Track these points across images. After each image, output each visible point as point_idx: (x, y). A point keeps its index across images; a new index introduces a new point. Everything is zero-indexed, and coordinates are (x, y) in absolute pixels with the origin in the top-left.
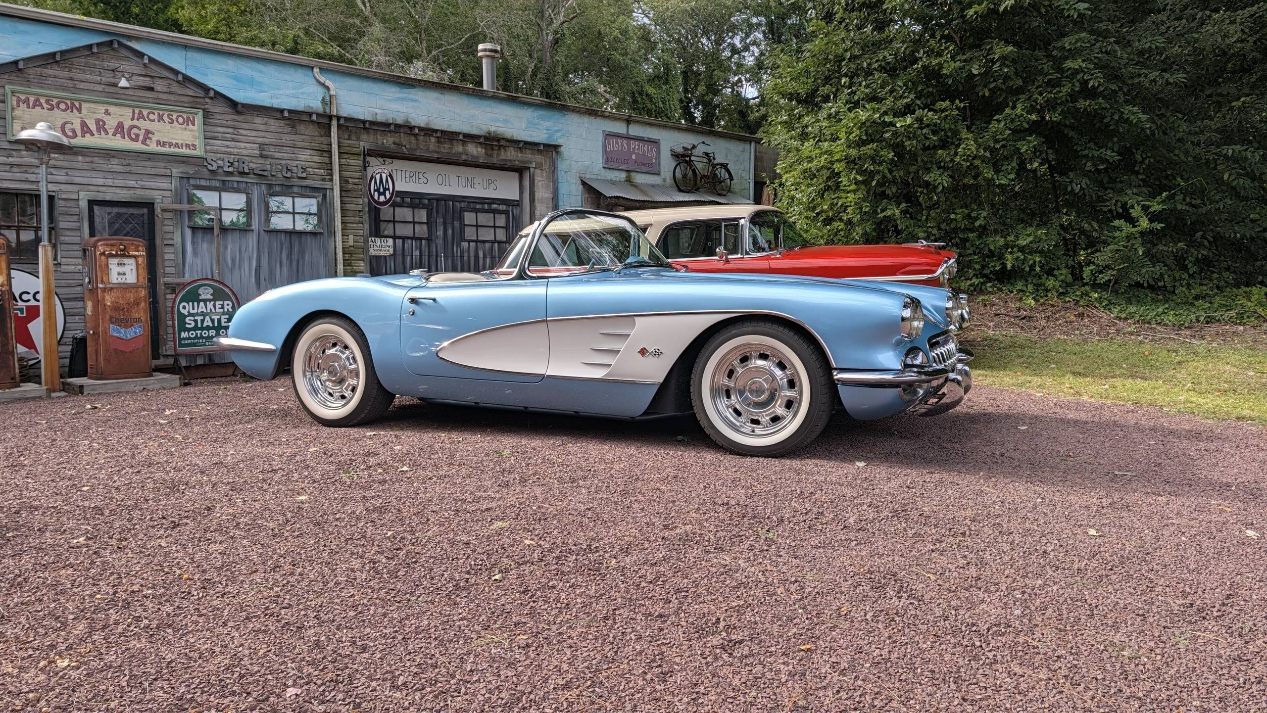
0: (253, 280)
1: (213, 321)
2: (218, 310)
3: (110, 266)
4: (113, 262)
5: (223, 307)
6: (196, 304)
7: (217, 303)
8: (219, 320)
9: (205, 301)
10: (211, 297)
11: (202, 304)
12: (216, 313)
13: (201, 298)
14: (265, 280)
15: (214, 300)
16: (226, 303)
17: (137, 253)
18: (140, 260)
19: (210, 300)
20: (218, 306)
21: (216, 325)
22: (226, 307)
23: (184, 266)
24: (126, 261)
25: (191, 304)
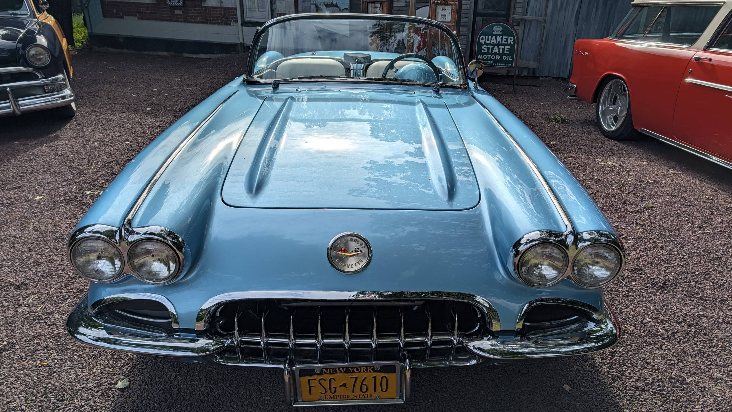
0: (574, 19)
1: (499, 49)
2: (504, 42)
3: (438, 10)
4: (440, 7)
5: (507, 40)
6: (490, 37)
7: (504, 37)
8: (503, 49)
9: (496, 36)
10: (501, 33)
11: (494, 37)
12: (502, 45)
13: (494, 33)
14: (582, 19)
15: (502, 35)
16: (510, 38)
17: (452, 3)
18: (454, 7)
19: (499, 35)
20: (504, 40)
21: (501, 52)
22: (509, 41)
23: (528, 7)
24: (447, 7)
25: (487, 37)
